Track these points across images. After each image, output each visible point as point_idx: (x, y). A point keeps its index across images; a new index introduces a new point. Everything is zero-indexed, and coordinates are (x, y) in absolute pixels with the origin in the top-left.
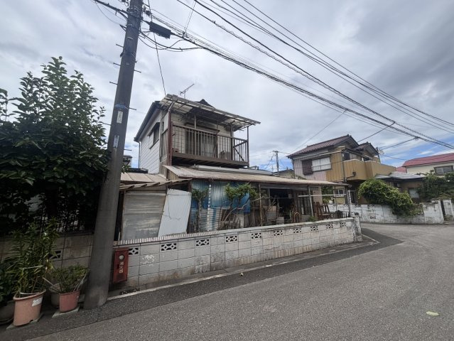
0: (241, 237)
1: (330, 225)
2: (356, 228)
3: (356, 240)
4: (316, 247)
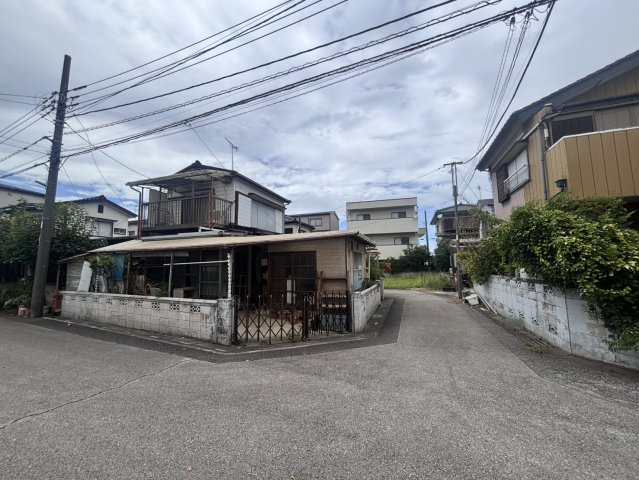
0: (101, 300)
1: (175, 305)
2: (220, 321)
3: (214, 339)
4: (155, 328)
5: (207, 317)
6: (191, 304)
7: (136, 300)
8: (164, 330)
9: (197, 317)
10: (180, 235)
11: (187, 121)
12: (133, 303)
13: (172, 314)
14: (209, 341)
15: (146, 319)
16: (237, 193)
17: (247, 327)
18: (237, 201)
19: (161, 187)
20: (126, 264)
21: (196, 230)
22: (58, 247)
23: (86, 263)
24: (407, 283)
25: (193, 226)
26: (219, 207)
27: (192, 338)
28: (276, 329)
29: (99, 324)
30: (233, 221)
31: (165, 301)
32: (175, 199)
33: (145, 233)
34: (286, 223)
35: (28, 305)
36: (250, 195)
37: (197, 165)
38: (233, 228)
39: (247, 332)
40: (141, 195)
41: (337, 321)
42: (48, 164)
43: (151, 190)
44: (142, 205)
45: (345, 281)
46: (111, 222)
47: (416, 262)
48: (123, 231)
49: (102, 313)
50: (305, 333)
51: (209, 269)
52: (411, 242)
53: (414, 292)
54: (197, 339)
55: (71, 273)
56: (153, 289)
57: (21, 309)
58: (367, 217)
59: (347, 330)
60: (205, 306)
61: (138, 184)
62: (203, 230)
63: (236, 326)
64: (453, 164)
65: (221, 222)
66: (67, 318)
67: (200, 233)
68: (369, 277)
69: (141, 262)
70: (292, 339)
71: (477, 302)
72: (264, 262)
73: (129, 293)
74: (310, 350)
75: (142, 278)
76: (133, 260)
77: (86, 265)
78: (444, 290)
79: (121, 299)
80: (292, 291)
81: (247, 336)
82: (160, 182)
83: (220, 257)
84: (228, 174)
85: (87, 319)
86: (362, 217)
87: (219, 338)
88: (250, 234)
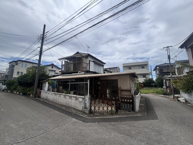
0: (50, 94)
1: (70, 97)
2: (85, 104)
3: (83, 111)
4: (64, 104)
5: (81, 102)
6: (76, 97)
7: (59, 94)
8: (67, 105)
9: (77, 102)
10: (73, 74)
11: (75, 36)
12: (58, 95)
13: (70, 100)
14: (81, 111)
15: (62, 101)
16: (90, 61)
17: (95, 107)
18: (89, 63)
19: (67, 60)
20: (57, 83)
21: (77, 72)
22: (41, 77)
23: (47, 82)
24: (147, 91)
25: (76, 71)
26: (84, 65)
27: (76, 109)
28: (105, 109)
29: (49, 101)
30: (88, 70)
31: (67, 96)
32: (72, 63)
33: (63, 73)
34: (104, 71)
35: (33, 94)
36: (93, 62)
37: (78, 53)
38: (88, 72)
39: (95, 109)
40: (62, 62)
41: (129, 107)
42: (39, 54)
43: (65, 61)
44: (62, 65)
45: (130, 91)
46: (55, 71)
47: (149, 84)
48: (58, 73)
49: (50, 98)
50: (117, 111)
51: (81, 85)
52: (147, 76)
53: (151, 95)
54: (77, 110)
55: (44, 85)
56: (64, 91)
57: (31, 95)
58: (130, 68)
59: (132, 111)
60: (80, 98)
61: (61, 59)
62: (79, 73)
63: (91, 107)
64: (168, 47)
65: (85, 70)
66: (42, 99)
67: (78, 73)
68: (136, 89)
69: (62, 83)
70: (111, 113)
71: (184, 101)
72: (99, 83)
73: (58, 92)
75: (61, 87)
76: (59, 82)
77: (47, 83)
78: (164, 95)
79: (55, 94)
80: (109, 94)
81: (95, 111)
82: (68, 58)
83: (85, 81)
84: (87, 55)
85: (47, 99)
86: (128, 69)
87: (85, 111)
88: (93, 74)
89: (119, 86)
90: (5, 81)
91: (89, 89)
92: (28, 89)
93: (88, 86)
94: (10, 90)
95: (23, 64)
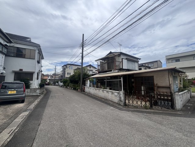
0: (92, 89)
1: (107, 91)
2: (120, 98)
4: (103, 97)
5: (116, 96)
6: (112, 92)
7: (99, 89)
8: (105, 98)
9: (113, 96)
10: (107, 73)
12: (98, 90)
13: (107, 94)
14: (117, 103)
15: (101, 95)
16: (122, 59)
17: (129, 101)
18: (122, 61)
21: (111, 71)
22: (84, 77)
26: (117, 64)
27: (112, 101)
28: (139, 103)
29: (92, 95)
30: (121, 67)
31: (105, 90)
32: (106, 63)
33: (99, 73)
34: (139, 66)
35: (80, 89)
36: (126, 59)
37: (111, 53)
38: (121, 70)
39: (129, 102)
40: (98, 63)
41: (166, 104)
42: (81, 59)
43: (100, 62)
44: (98, 66)
46: (92, 70)
48: (95, 72)
49: (92, 92)
50: (151, 106)
54: (114, 102)
55: (86, 82)
56: (102, 87)
58: (178, 61)
59: (172, 108)
60: (116, 93)
61: (97, 60)
62: (113, 71)
63: (125, 100)
65: (118, 68)
66: (86, 93)
67: (112, 72)
68: (182, 87)
70: (146, 107)
72: (133, 80)
73: (97, 88)
74: (154, 113)
75: (99, 84)
76: (97, 79)
77: (89, 80)
79: (95, 89)
80: (144, 90)
81: (129, 104)
82: (102, 59)
83: (118, 78)
84: (119, 53)
85: (89, 93)
86: (175, 61)
87: (120, 103)
88: (127, 71)
89: (155, 82)
90: (61, 79)
91: (122, 85)
92: (76, 85)
93: (122, 83)
94: (65, 86)
95: (72, 67)
